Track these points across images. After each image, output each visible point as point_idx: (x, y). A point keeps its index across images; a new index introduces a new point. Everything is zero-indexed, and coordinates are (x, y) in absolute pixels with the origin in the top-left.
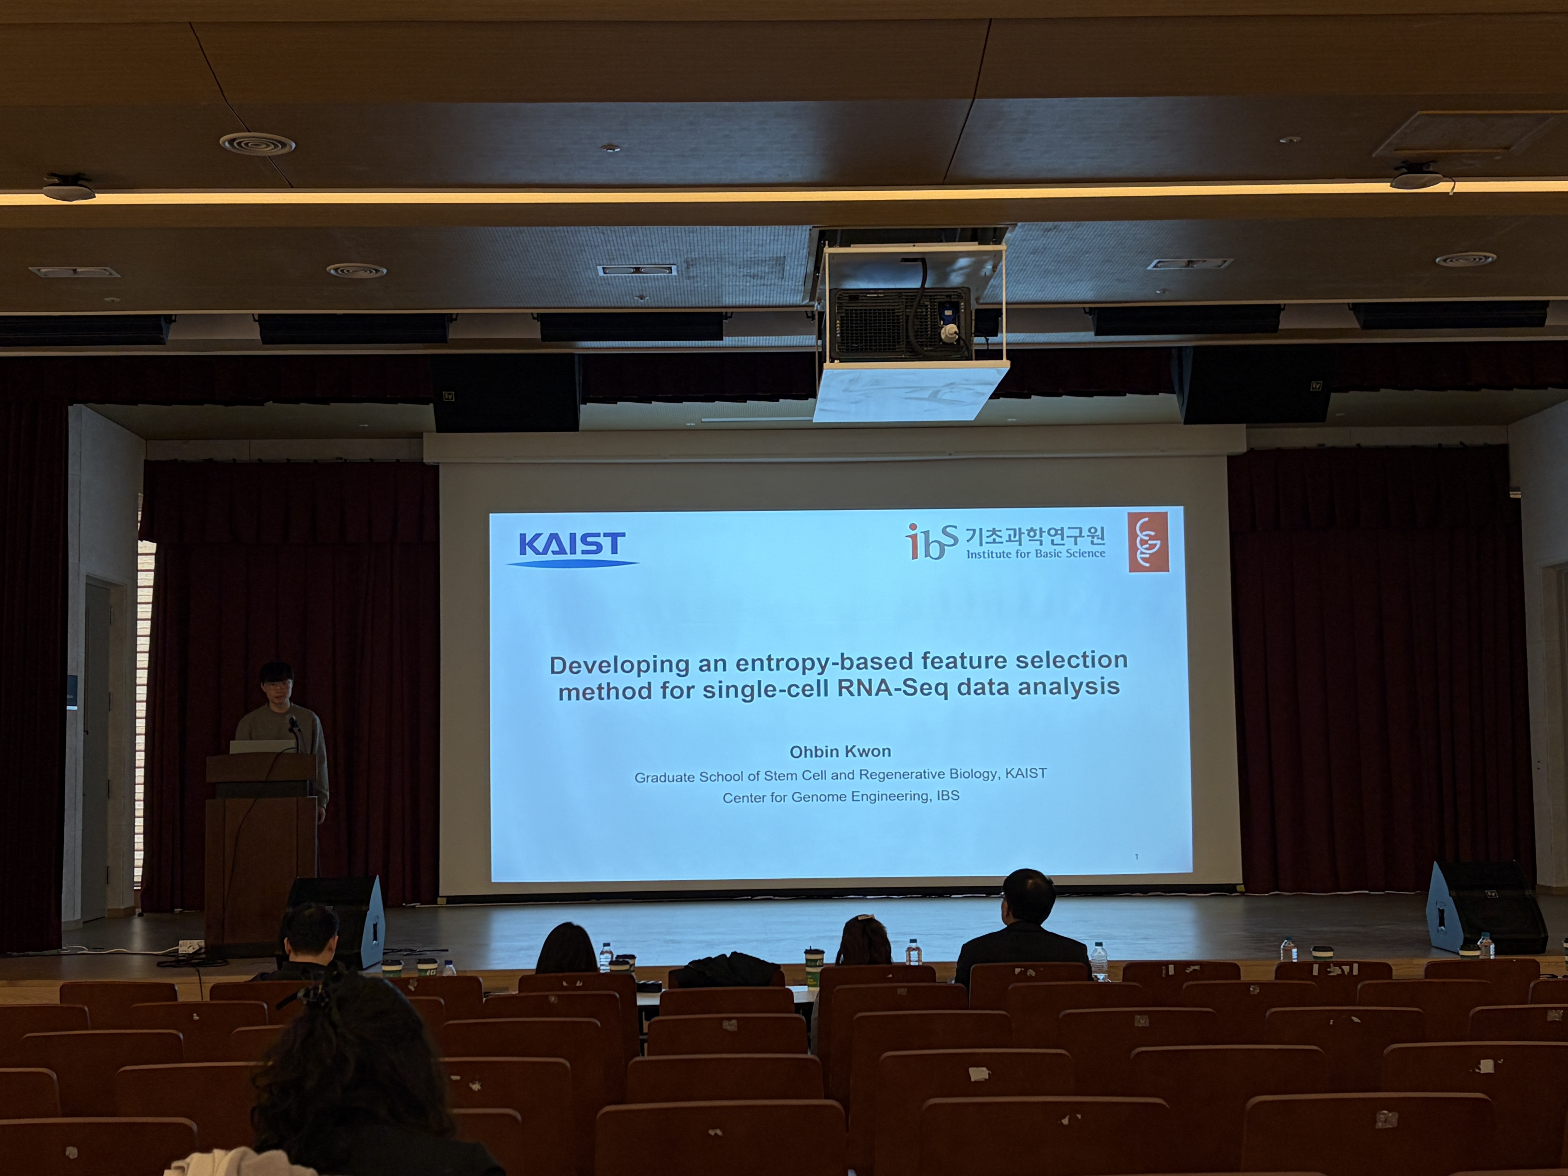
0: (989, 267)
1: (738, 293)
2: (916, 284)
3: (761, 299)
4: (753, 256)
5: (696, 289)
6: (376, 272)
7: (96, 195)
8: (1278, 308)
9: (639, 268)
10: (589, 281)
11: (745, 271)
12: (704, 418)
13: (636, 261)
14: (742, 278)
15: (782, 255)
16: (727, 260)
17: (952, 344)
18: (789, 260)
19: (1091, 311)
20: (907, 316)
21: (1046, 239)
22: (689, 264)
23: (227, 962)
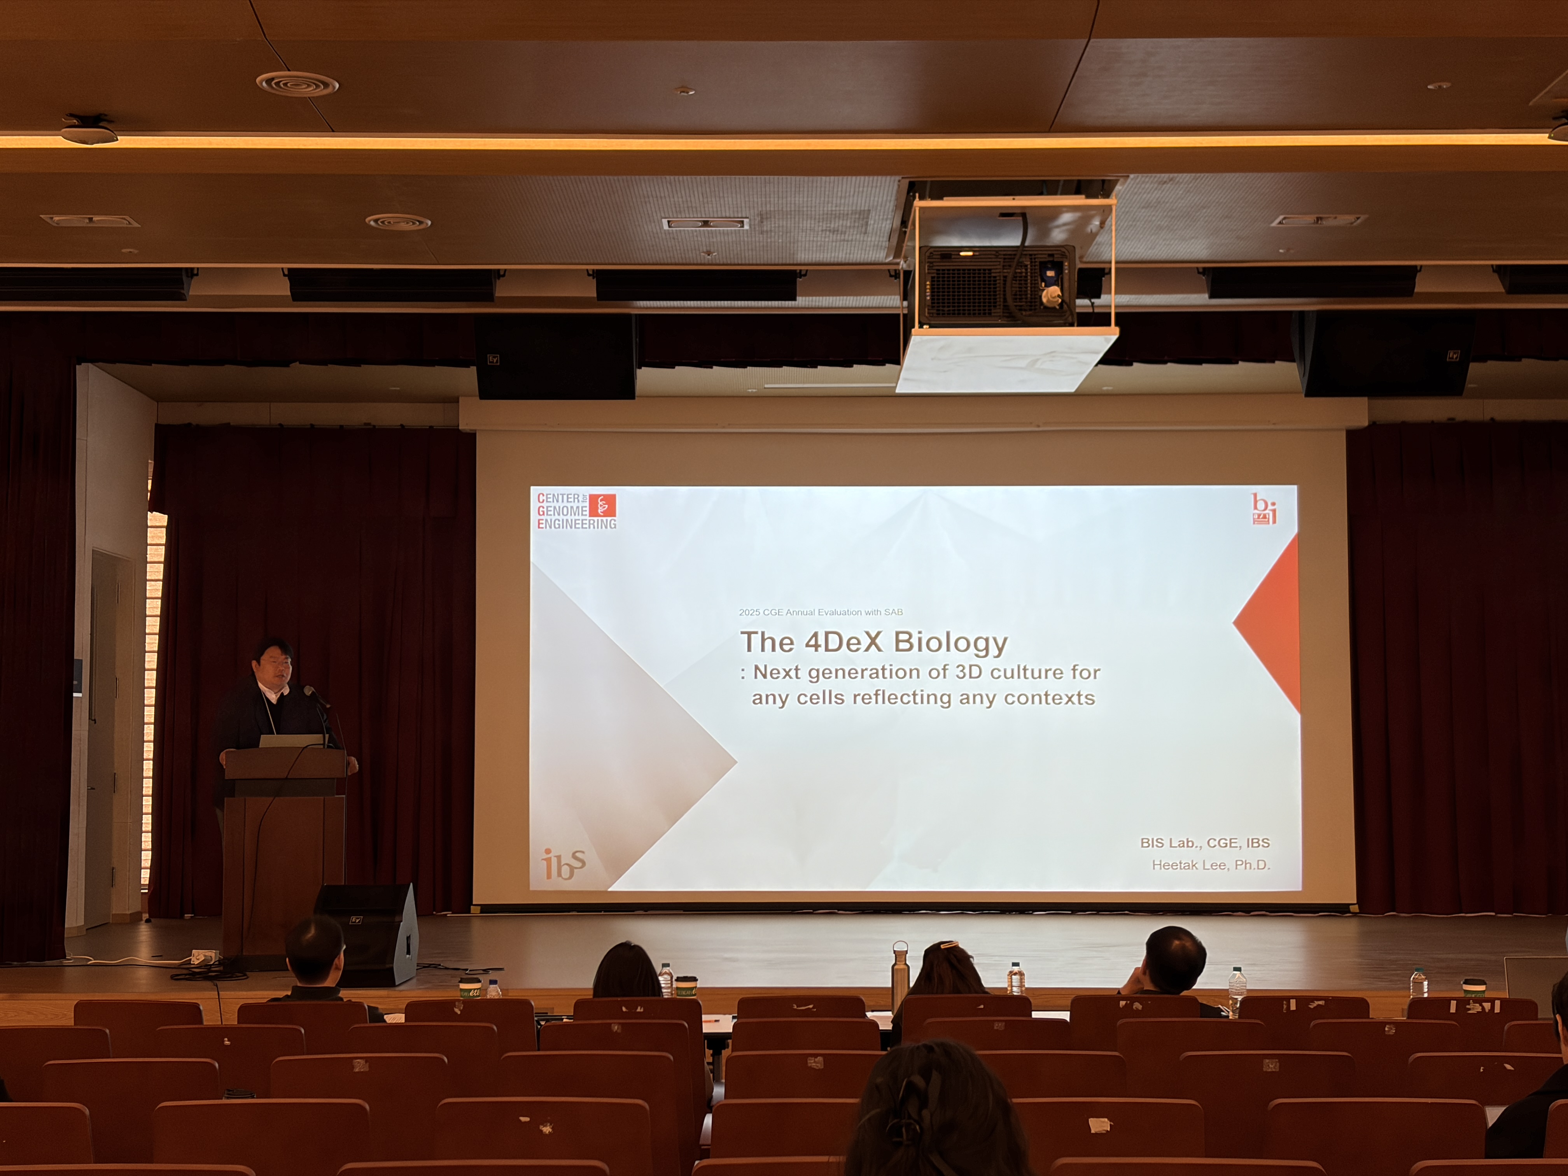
0: (1096, 222)
1: (814, 249)
2: (1014, 241)
3: (840, 256)
4: (834, 209)
5: (769, 244)
6: (419, 225)
7: (119, 137)
8: (1413, 271)
9: (708, 221)
10: (652, 235)
11: (824, 226)
12: (767, 384)
13: (705, 214)
14: (820, 233)
15: (866, 208)
16: (805, 213)
17: (1055, 308)
18: (874, 213)
19: (1205, 271)
20: (1005, 277)
21: (1160, 192)
22: (763, 217)
23: (245, 975)
